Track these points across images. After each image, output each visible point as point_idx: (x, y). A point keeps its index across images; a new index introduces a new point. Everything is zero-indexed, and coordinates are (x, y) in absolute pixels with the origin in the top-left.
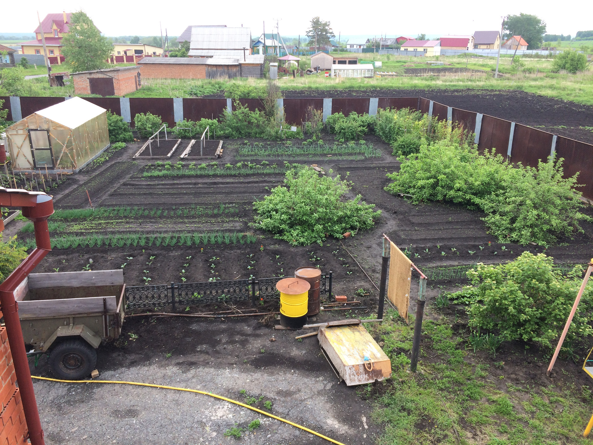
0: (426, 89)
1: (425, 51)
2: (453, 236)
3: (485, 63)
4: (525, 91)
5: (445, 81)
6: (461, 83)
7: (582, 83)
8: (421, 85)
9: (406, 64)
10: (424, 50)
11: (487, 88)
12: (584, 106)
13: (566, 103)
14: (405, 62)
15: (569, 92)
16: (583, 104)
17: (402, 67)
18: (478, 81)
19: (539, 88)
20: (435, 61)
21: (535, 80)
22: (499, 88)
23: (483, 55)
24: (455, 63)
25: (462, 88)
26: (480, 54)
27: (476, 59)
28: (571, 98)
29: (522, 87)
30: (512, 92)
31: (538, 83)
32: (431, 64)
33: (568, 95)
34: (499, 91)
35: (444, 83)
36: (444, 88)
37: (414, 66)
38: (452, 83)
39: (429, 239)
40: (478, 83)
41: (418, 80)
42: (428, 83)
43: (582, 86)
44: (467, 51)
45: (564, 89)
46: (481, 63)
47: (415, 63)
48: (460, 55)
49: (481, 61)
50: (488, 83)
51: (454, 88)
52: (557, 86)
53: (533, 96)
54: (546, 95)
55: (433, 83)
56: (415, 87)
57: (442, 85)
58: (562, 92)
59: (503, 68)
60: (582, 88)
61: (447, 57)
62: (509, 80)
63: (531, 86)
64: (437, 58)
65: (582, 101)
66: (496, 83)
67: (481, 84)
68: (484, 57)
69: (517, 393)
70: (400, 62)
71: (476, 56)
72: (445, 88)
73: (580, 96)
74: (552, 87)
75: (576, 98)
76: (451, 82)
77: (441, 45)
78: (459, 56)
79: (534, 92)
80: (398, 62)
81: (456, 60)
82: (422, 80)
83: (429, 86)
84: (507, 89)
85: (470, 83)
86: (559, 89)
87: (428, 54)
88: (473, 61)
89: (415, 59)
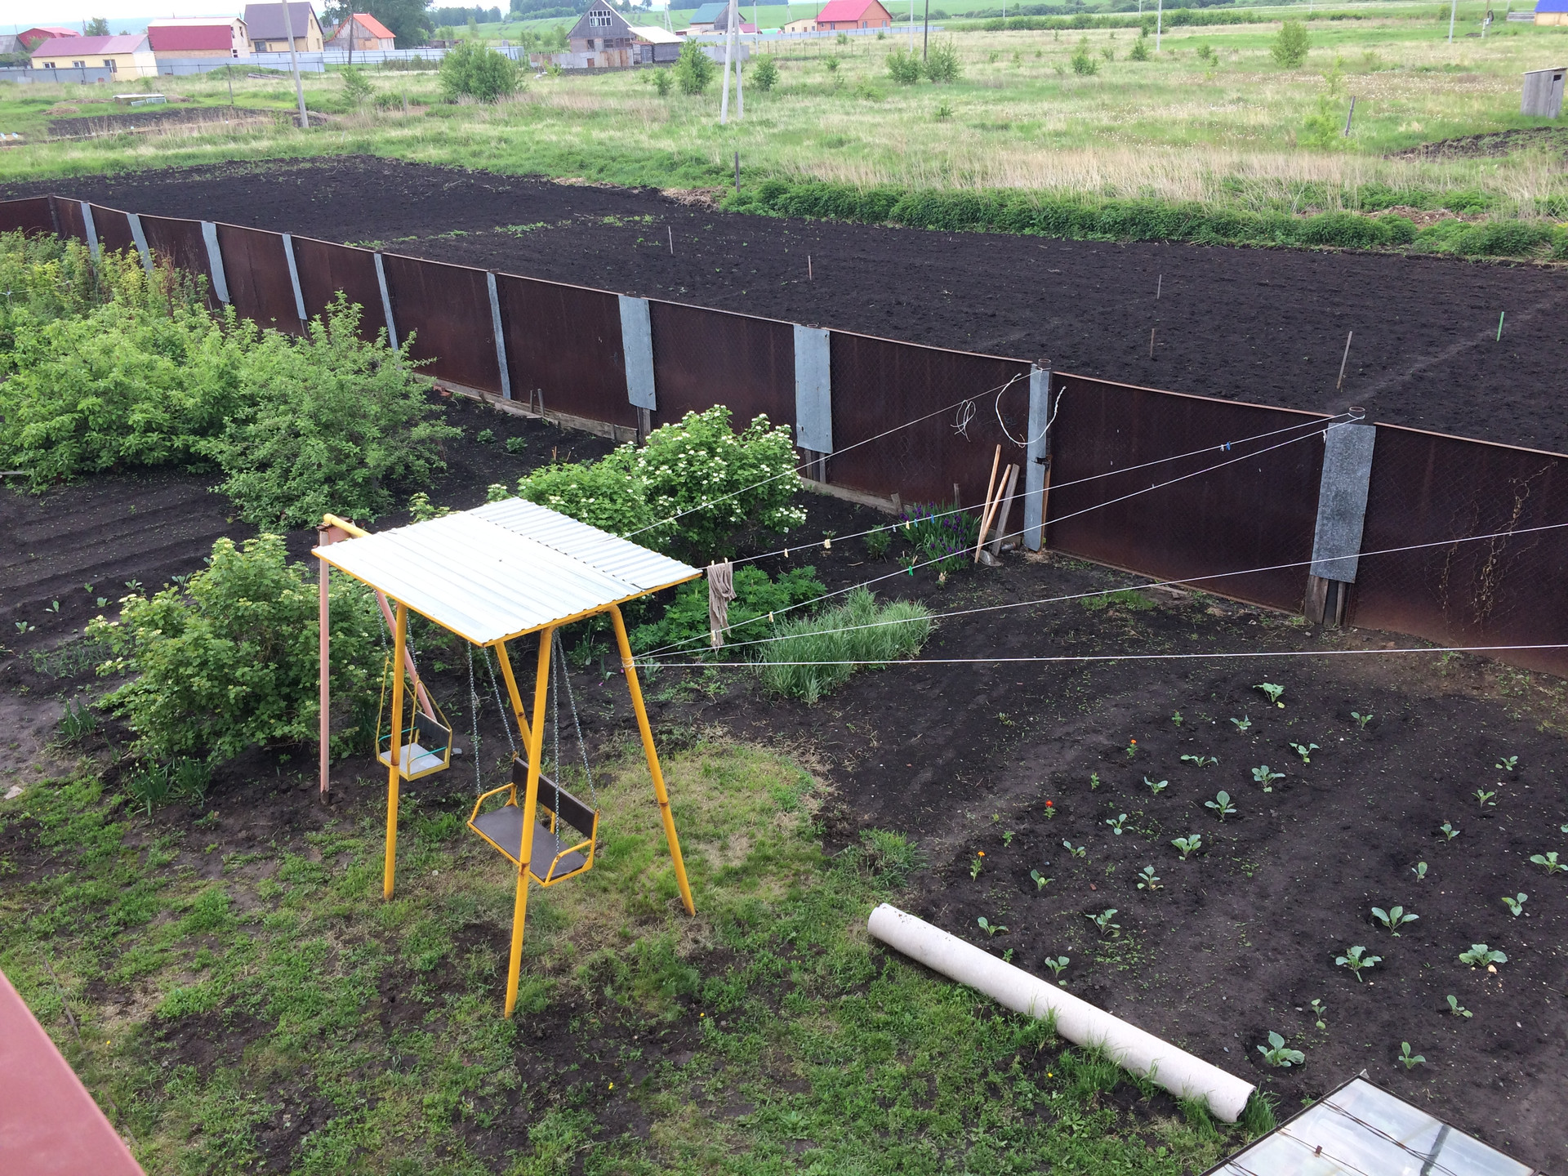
0: (109, 173)
1: (110, 66)
2: (137, 551)
3: (282, 90)
4: (378, 154)
5: (164, 146)
6: (209, 148)
7: (507, 124)
8: (93, 164)
9: (55, 107)
10: (107, 62)
11: (282, 155)
12: (509, 177)
13: (469, 176)
14: (49, 103)
15: (476, 148)
16: (509, 173)
17: (42, 116)
18: (255, 138)
19: (410, 143)
20: (144, 92)
21: (400, 125)
22: (313, 153)
23: (281, 68)
24: (201, 94)
25: (213, 161)
26: (273, 67)
27: (261, 81)
28: (482, 163)
29: (369, 144)
30: (345, 161)
31: (407, 132)
32: (128, 101)
33: (475, 154)
34: (313, 160)
35: (161, 153)
36: (160, 166)
37: (77, 110)
38: (183, 151)
39: (66, 575)
40: (254, 144)
41: (83, 149)
42: (112, 155)
43: (508, 131)
44: (233, 62)
45: (466, 142)
46: (270, 90)
47: (80, 101)
48: (216, 73)
49: (271, 85)
50: (282, 142)
51: (191, 163)
52: (452, 134)
53: (396, 165)
54: (426, 160)
55: (127, 154)
56: (75, 169)
57: (156, 158)
58: (462, 149)
59: (328, 101)
60: (505, 136)
61: (179, 78)
62: (338, 129)
63: (390, 142)
64: (147, 84)
65: (507, 167)
66: (304, 141)
67: (263, 145)
68: (283, 74)
69: (247, 870)
70: (33, 101)
71: (259, 73)
72: (164, 167)
73: (500, 156)
74: (438, 140)
75: (494, 161)
76: (180, 147)
77: (152, 48)
78: (212, 76)
79: (397, 155)
80: (26, 102)
81: (204, 86)
82: (96, 147)
83: (115, 164)
84: (333, 153)
85: (232, 146)
86: (456, 141)
87: (121, 75)
88: (251, 85)
89: (82, 91)
